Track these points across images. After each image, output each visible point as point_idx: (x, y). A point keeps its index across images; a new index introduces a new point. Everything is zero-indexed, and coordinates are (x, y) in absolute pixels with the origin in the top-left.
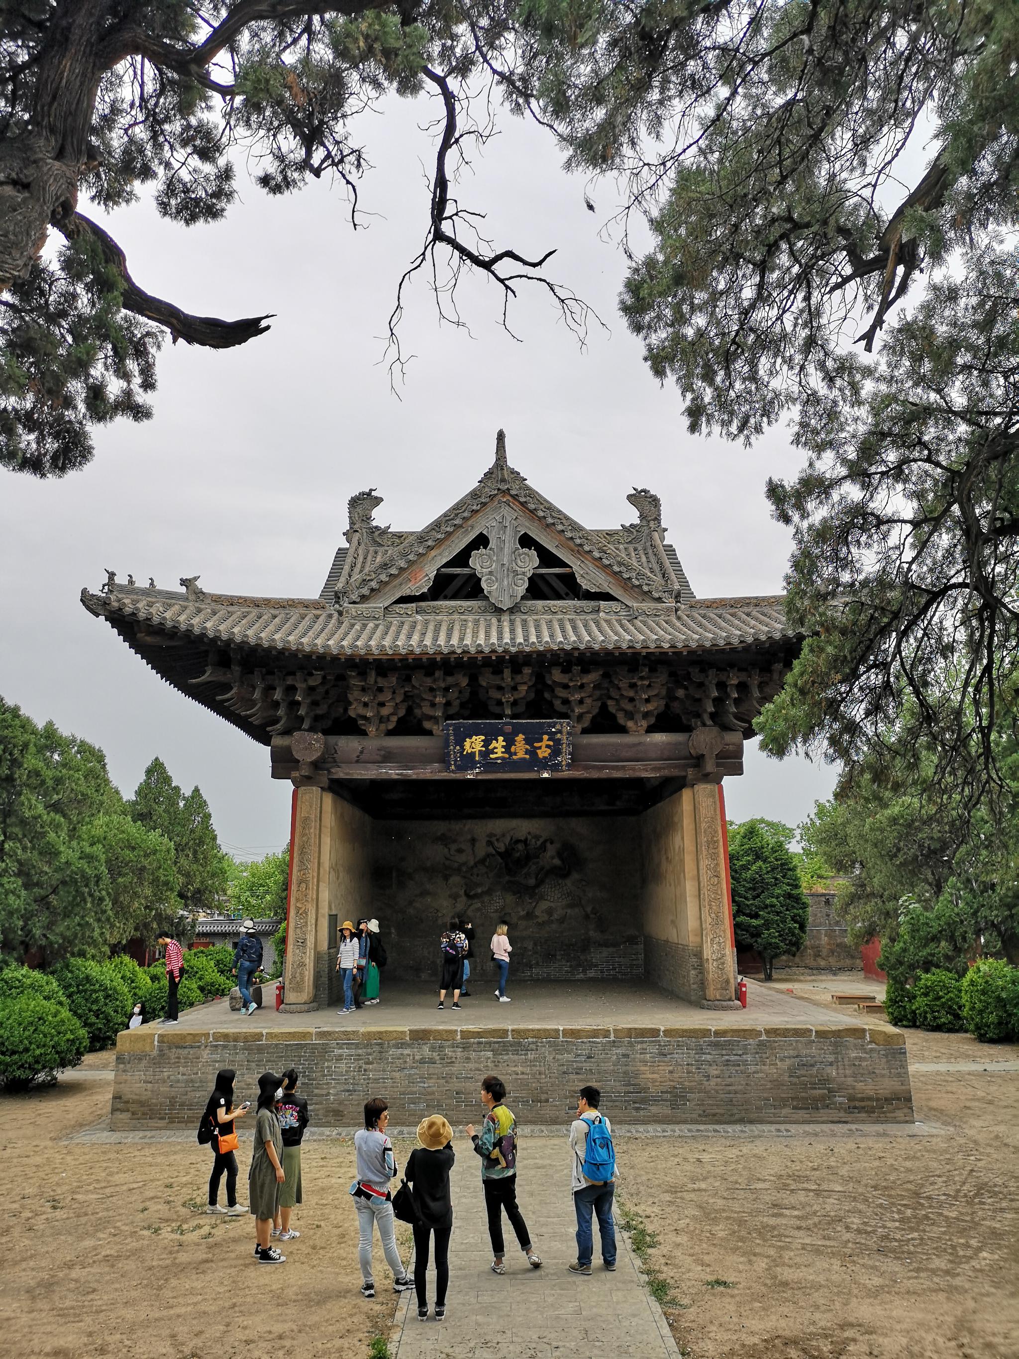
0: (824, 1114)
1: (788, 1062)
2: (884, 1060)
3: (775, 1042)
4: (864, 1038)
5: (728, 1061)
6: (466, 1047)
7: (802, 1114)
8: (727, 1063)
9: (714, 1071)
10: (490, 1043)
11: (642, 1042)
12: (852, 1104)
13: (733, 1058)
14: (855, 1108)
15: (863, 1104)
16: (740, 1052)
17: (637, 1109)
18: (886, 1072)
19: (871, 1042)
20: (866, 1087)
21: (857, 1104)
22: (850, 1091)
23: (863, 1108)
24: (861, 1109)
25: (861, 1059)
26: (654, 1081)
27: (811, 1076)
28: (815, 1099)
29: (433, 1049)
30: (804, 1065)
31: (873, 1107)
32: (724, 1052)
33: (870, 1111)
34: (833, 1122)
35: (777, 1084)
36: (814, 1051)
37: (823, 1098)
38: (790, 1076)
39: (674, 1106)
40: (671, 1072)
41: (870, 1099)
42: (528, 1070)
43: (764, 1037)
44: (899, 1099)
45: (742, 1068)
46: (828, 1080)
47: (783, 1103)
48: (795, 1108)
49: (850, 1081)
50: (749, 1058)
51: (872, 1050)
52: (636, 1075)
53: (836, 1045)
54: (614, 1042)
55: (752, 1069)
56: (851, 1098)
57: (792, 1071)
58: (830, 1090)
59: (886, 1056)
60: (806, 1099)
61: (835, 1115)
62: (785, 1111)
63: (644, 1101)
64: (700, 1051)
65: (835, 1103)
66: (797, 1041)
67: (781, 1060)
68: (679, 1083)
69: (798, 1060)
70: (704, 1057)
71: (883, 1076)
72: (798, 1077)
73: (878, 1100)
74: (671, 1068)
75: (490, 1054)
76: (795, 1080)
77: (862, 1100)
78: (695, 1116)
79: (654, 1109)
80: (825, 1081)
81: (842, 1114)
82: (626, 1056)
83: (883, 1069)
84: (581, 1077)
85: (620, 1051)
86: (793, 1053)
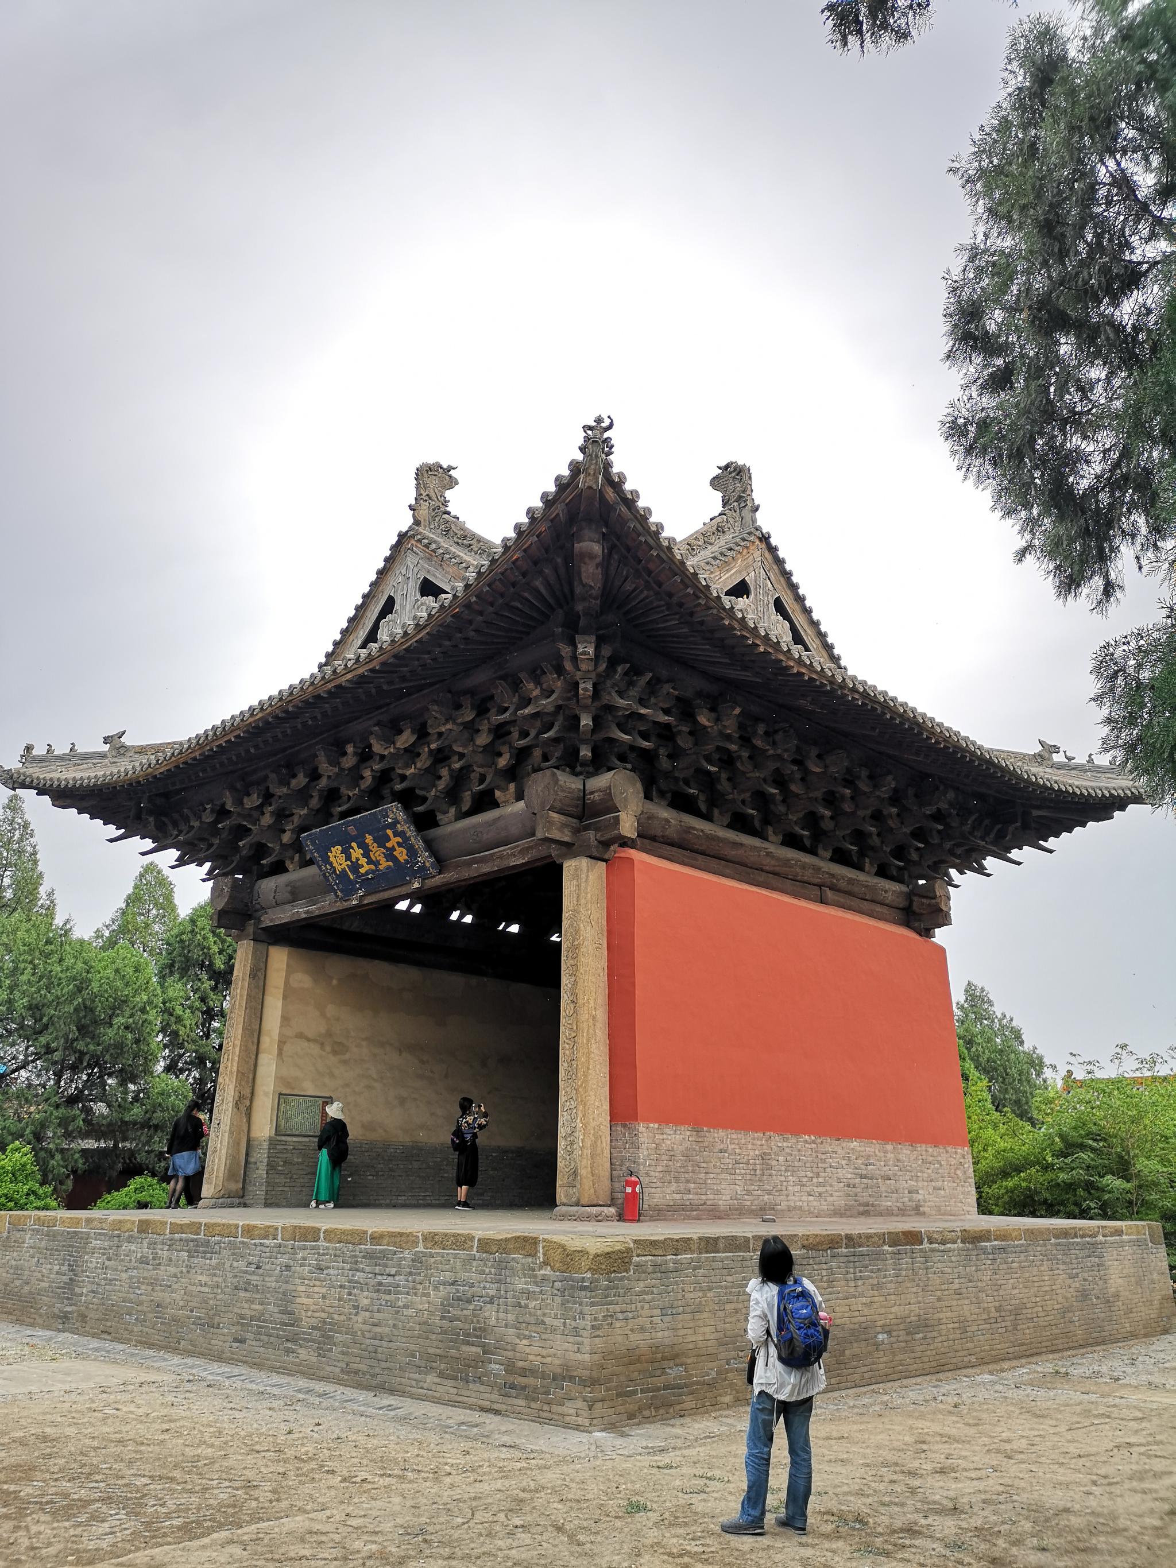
0: (473, 1392)
1: (443, 1291)
2: (558, 1300)
3: (432, 1255)
4: (535, 1254)
5: (380, 1284)
6: (171, 1245)
7: (449, 1388)
8: (378, 1288)
9: (364, 1299)
11: (305, 1248)
12: (511, 1379)
13: (384, 1280)
14: (513, 1387)
15: (523, 1381)
16: (393, 1271)
17: (288, 1351)
18: (558, 1323)
19: (545, 1263)
20: (531, 1350)
21: (517, 1379)
22: (510, 1354)
23: (524, 1388)
24: (521, 1390)
25: (529, 1294)
26: (308, 1309)
27: (466, 1320)
28: (467, 1364)
29: (150, 1245)
30: (459, 1299)
31: (535, 1390)
32: (377, 1269)
33: (531, 1396)
34: (483, 1409)
35: (426, 1330)
36: (473, 1274)
37: (475, 1362)
38: (443, 1318)
39: (321, 1352)
40: (324, 1297)
41: (534, 1373)
42: (209, 1280)
43: (420, 1248)
44: (571, 1379)
45: (392, 1297)
46: (483, 1331)
47: (428, 1363)
48: (441, 1375)
49: (511, 1335)
50: (402, 1280)
51: (544, 1279)
52: (294, 1297)
53: (502, 1266)
54: (280, 1246)
55: (403, 1300)
56: (510, 1368)
57: (445, 1306)
58: (486, 1349)
59: (562, 1292)
60: (456, 1360)
61: (487, 1396)
62: (431, 1379)
63: (293, 1339)
64: (354, 1266)
65: (488, 1374)
66: (456, 1256)
67: (436, 1287)
68: (331, 1315)
69: (452, 1289)
70: (359, 1276)
71: (554, 1330)
72: (452, 1320)
73: (544, 1375)
74: (324, 1290)
75: (185, 1255)
76: (445, 1323)
77: (524, 1372)
78: (338, 1370)
79: (303, 1354)
81: (495, 1396)
82: (288, 1267)
83: (556, 1317)
84: (248, 1295)
85: (283, 1260)
86: (448, 1276)
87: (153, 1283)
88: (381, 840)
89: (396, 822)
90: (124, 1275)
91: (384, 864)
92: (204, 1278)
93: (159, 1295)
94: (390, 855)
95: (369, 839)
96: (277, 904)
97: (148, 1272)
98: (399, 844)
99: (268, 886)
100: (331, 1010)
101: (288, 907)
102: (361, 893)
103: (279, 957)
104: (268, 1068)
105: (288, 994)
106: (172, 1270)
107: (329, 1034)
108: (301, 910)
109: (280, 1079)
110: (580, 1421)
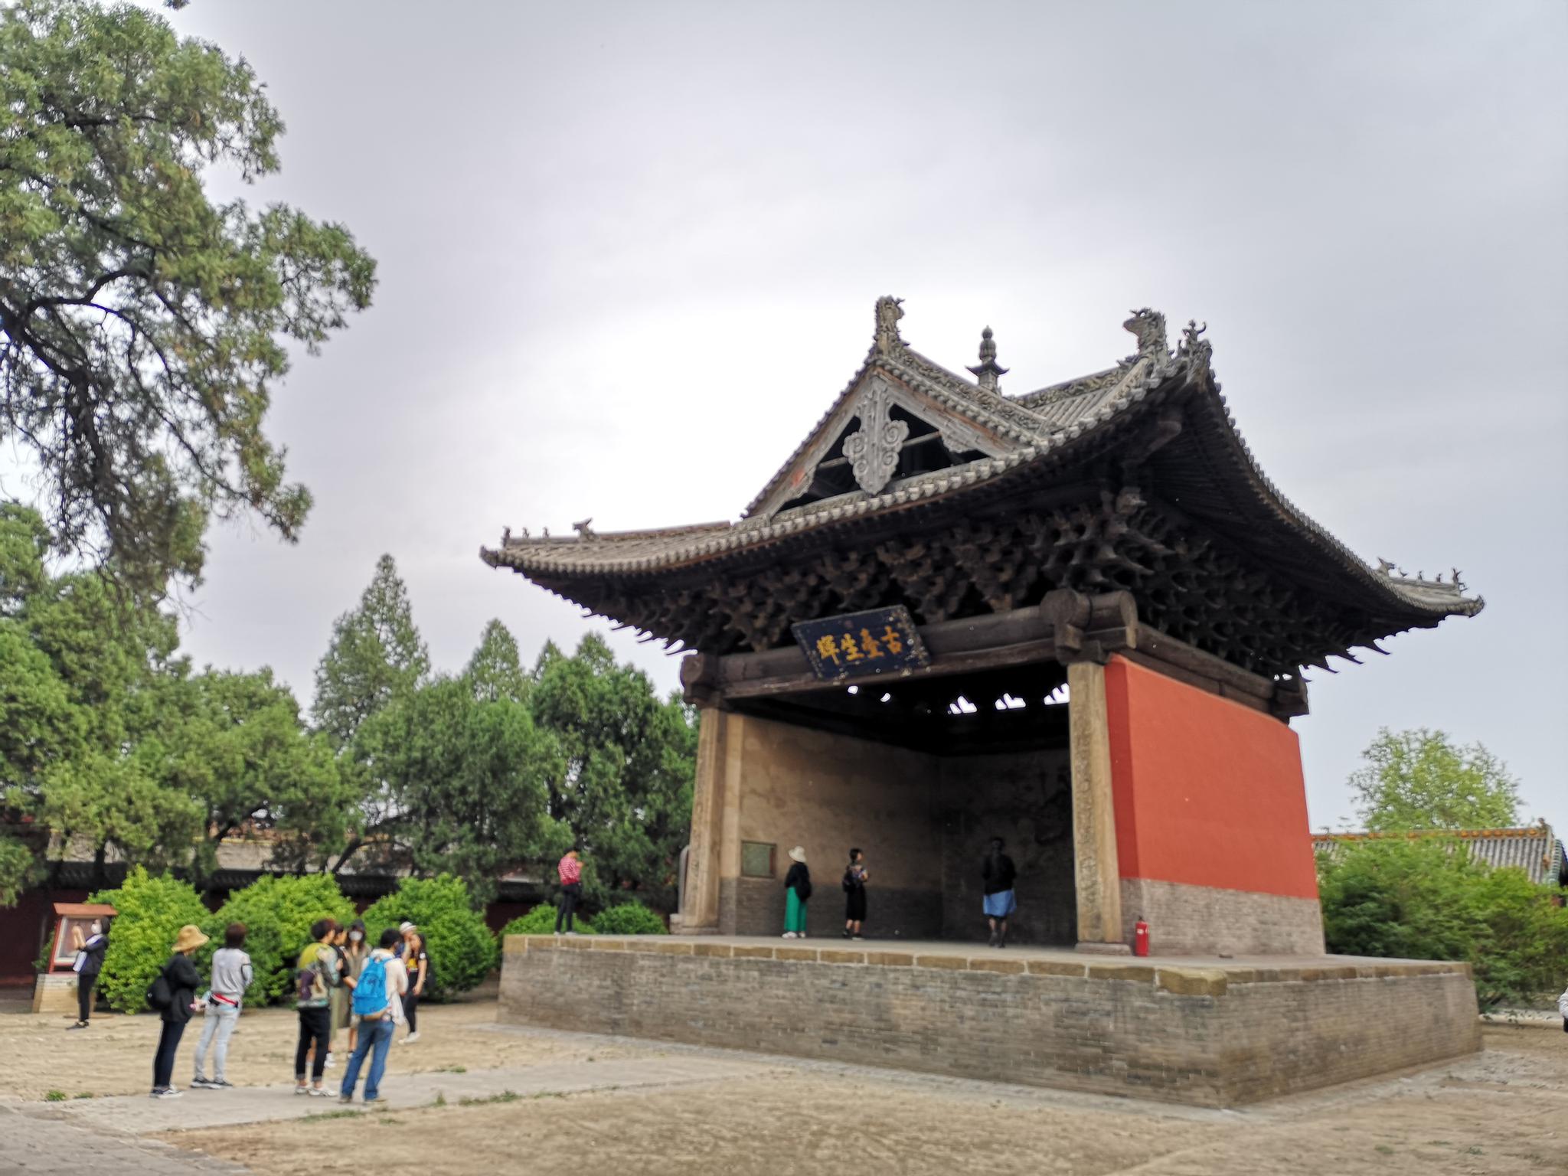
0: (1096, 1081)
1: (1054, 1006)
2: (1179, 1014)
3: (1040, 979)
4: (1151, 980)
5: (984, 1000)
6: (738, 965)
7: (1069, 1078)
8: (984, 1003)
9: (969, 1011)
10: (757, 963)
11: (895, 971)
12: (1134, 1072)
13: (990, 997)
14: (1137, 1077)
15: (1147, 1073)
16: (998, 990)
17: (887, 1050)
18: (1181, 1031)
19: (1162, 987)
20: (1154, 1051)
21: (1141, 1072)
22: (1132, 1053)
23: (1149, 1078)
24: (1146, 1080)
25: (1147, 1010)
26: (906, 1018)
27: (1082, 1028)
28: (1087, 1061)
29: (712, 965)
30: (1074, 1012)
31: (1161, 1079)
32: (981, 988)
33: (1158, 1084)
34: (1107, 1094)
35: (1040, 1035)
36: (1086, 994)
37: (1096, 1059)
38: (1057, 1026)
39: (924, 1050)
40: (923, 1009)
41: (1158, 1067)
42: (787, 994)
43: (1026, 973)
44: (1198, 1072)
45: (1000, 1010)
46: (1104, 1035)
47: (1045, 1060)
48: (1060, 1068)
49: (1131, 1039)
50: (1008, 997)
51: (1163, 999)
52: (888, 1009)
53: (1115, 989)
54: (867, 968)
55: (1011, 1012)
56: (1133, 1063)
57: (1058, 1019)
58: (1106, 1050)
59: (1182, 1009)
60: (1075, 1057)
61: (1110, 1084)
62: (1049, 1072)
63: (894, 1041)
64: (955, 985)
65: (1110, 1068)
66: (1066, 980)
67: (1047, 1003)
68: (933, 1023)
69: (1065, 1005)
70: (959, 993)
71: (1177, 1037)
72: (1067, 1028)
73: (1168, 1069)
74: (923, 1004)
75: (756, 974)
76: (1061, 1031)
77: (1147, 1067)
78: (945, 1065)
79: (905, 1052)
80: (1100, 1036)
81: (1119, 1084)
82: (879, 985)
83: (1177, 1027)
84: (835, 1006)
85: (874, 979)
86: (1061, 995)
87: (721, 997)
88: (877, 634)
89: (897, 620)
90: (684, 990)
91: (875, 653)
92: (781, 993)
93: (728, 1005)
94: (883, 647)
95: (864, 633)
96: (745, 679)
97: (713, 986)
98: (895, 639)
99: (735, 663)
100: (773, 770)
101: (756, 682)
102: (843, 676)
103: (737, 724)
104: (733, 819)
105: (745, 755)
106: (741, 985)
107: (773, 790)
108: (772, 686)
109: (743, 829)
110: (1209, 1101)
